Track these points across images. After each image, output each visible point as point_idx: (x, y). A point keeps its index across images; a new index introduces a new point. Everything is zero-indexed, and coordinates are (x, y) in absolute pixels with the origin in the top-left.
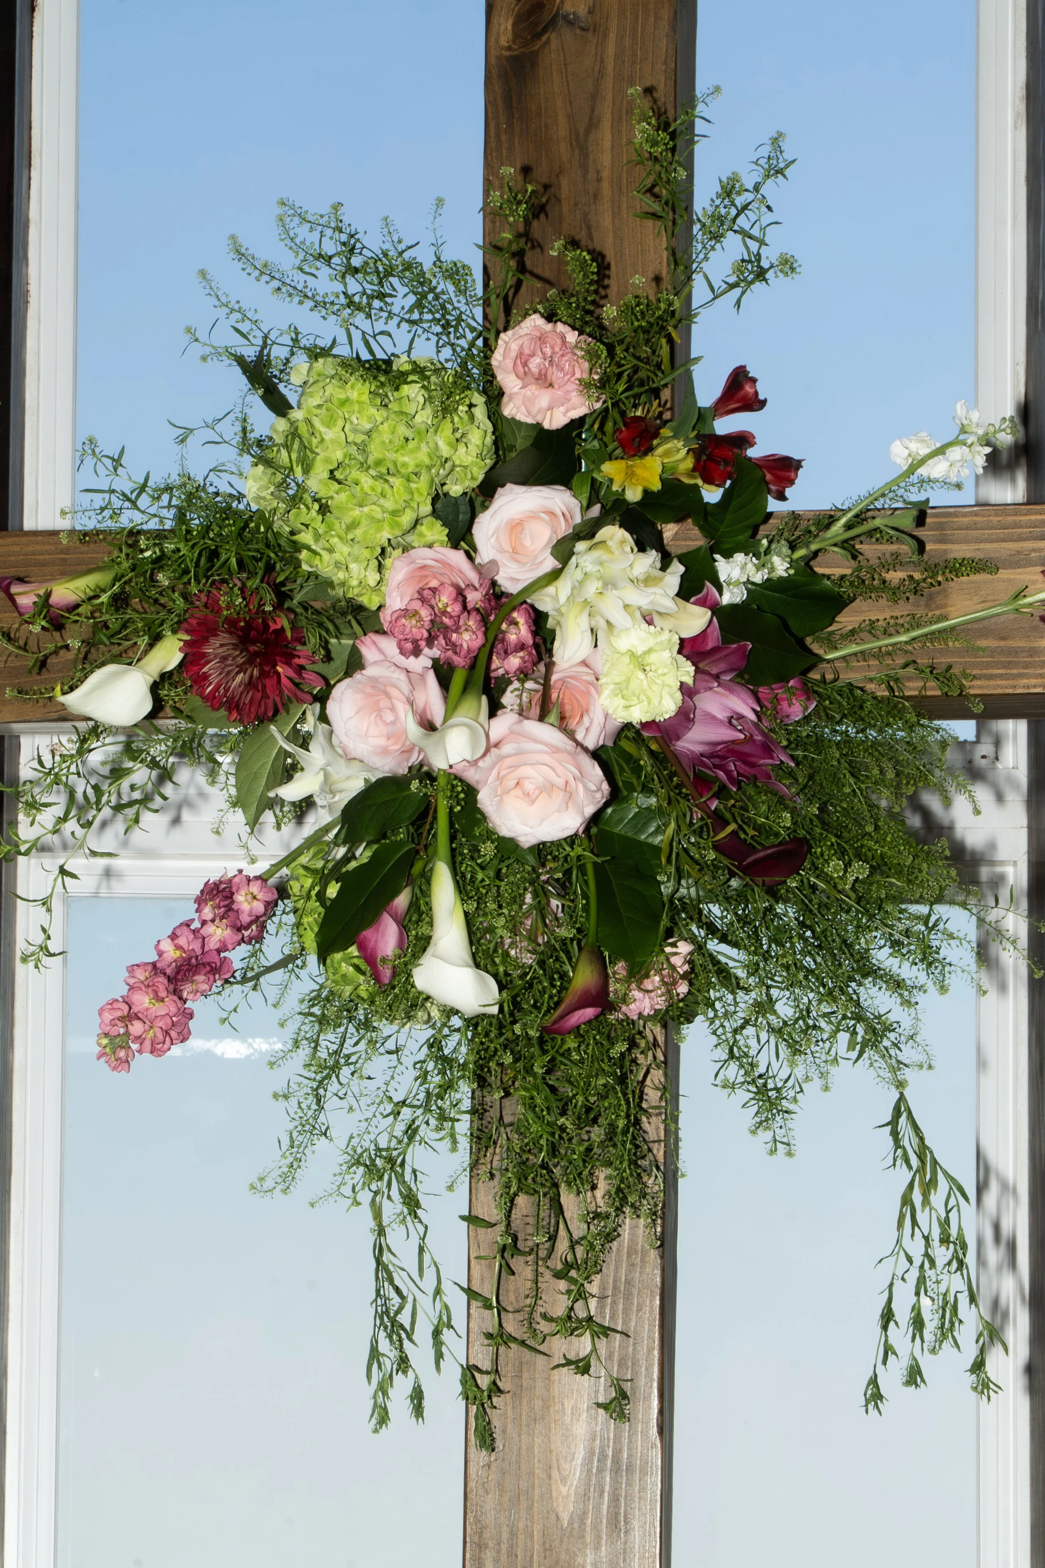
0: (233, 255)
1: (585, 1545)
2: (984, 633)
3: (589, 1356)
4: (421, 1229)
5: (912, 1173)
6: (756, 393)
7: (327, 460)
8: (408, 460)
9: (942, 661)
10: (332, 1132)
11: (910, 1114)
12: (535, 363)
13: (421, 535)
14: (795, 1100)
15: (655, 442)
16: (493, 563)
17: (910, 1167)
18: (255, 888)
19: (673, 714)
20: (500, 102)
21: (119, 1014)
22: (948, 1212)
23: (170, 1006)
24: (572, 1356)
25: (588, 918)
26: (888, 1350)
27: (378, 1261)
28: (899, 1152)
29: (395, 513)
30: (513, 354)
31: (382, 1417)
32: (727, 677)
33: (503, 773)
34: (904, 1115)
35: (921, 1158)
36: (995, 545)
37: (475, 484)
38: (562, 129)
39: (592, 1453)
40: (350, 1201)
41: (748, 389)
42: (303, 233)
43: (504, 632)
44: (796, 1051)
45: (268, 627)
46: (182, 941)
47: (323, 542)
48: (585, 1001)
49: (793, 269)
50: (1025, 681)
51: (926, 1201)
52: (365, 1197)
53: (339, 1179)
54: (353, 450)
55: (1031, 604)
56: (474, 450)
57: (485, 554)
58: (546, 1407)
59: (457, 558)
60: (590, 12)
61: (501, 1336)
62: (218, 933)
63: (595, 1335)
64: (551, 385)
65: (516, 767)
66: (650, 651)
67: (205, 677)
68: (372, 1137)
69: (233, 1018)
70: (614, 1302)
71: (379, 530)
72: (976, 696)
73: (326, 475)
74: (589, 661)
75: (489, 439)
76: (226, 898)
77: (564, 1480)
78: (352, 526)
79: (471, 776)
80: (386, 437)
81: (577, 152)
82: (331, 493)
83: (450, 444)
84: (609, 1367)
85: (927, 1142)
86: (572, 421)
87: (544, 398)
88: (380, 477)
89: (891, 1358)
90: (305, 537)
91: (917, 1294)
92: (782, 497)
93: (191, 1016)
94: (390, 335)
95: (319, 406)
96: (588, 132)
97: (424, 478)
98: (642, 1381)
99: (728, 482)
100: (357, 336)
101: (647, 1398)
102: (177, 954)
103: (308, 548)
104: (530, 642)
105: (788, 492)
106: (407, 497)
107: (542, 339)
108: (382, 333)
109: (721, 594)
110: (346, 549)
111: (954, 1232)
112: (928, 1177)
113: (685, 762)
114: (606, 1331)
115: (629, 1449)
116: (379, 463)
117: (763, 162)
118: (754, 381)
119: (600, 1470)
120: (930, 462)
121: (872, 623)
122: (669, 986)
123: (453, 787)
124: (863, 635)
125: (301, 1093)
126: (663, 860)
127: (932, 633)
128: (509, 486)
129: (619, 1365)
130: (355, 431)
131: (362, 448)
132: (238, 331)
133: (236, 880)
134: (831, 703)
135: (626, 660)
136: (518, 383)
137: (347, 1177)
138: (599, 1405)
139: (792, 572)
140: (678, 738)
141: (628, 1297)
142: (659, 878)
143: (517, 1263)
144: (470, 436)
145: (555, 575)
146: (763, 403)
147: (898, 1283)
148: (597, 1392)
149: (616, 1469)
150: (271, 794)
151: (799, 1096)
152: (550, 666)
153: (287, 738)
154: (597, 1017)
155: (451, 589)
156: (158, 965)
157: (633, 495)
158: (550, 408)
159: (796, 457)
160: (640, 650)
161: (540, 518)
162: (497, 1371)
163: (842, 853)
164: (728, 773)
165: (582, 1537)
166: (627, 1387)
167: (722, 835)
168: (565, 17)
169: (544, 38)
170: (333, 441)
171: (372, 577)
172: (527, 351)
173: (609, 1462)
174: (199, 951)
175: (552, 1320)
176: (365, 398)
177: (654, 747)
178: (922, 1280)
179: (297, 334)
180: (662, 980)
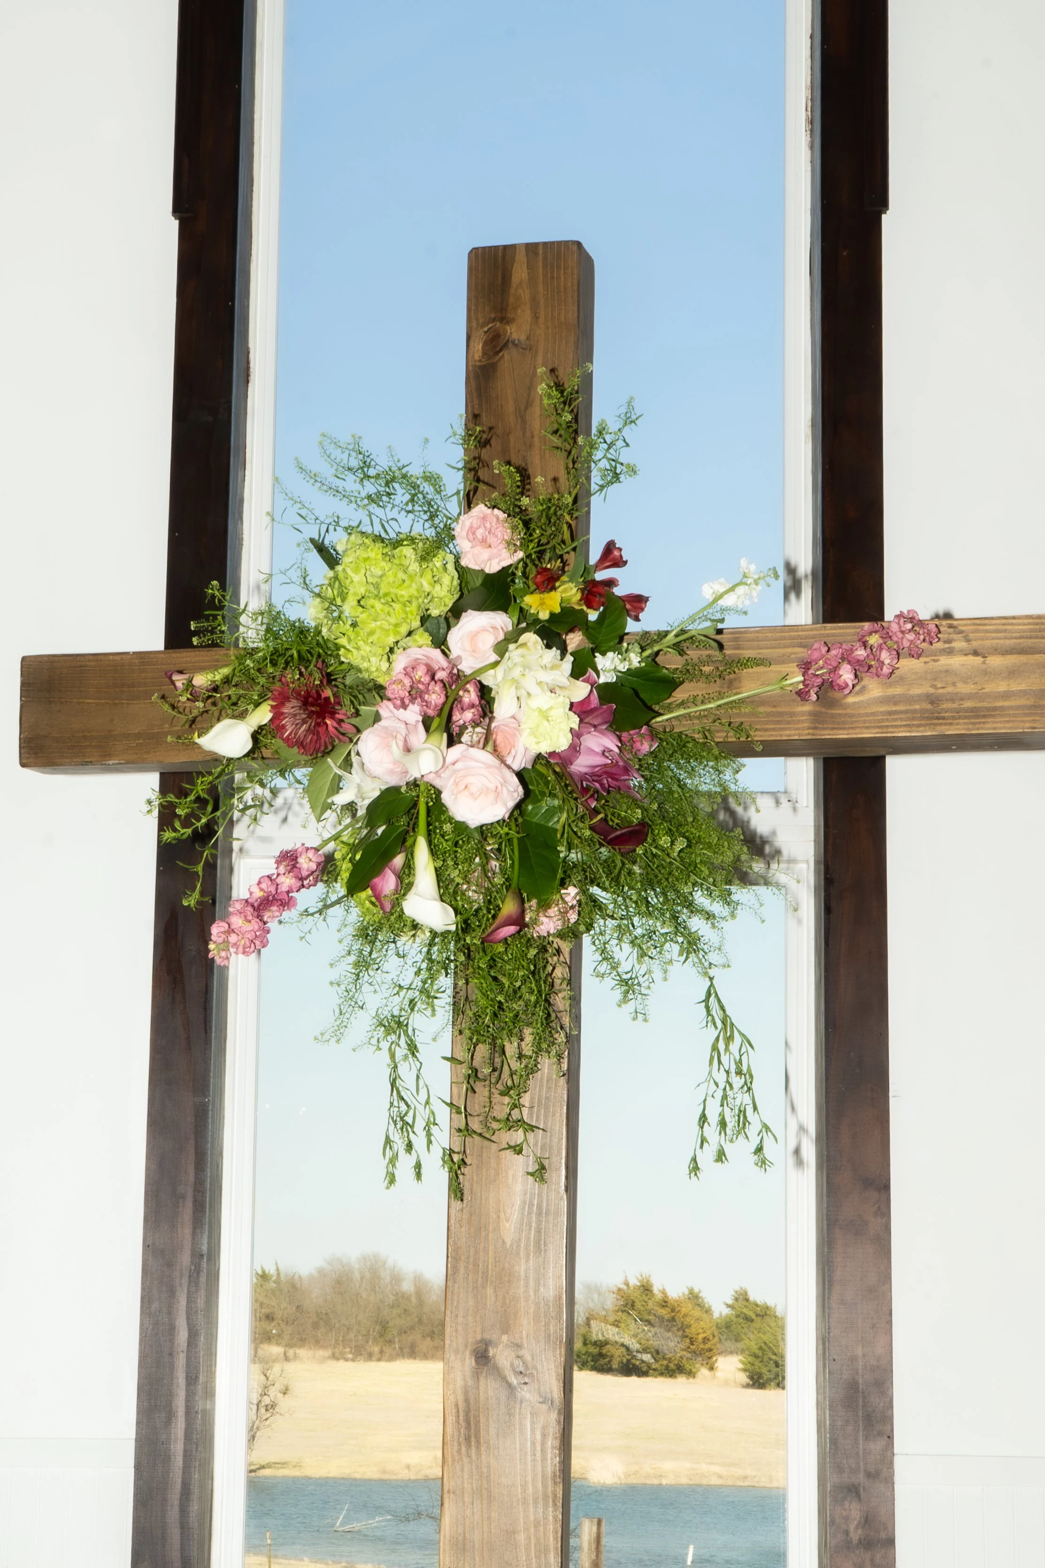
0: (297, 469)
1: (520, 1259)
2: (762, 703)
3: (522, 1143)
4: (418, 1065)
5: (718, 1031)
6: (621, 556)
7: (355, 594)
8: (404, 593)
9: (737, 720)
10: (367, 1006)
11: (716, 995)
12: (480, 533)
13: (415, 641)
14: (649, 988)
15: (557, 584)
16: (459, 657)
17: (716, 1028)
18: (311, 854)
19: (566, 747)
20: (475, 395)
21: (222, 929)
22: (741, 1056)
23: (255, 924)
24: (512, 1144)
25: (513, 871)
26: (703, 1140)
27: (393, 1084)
28: (710, 1018)
29: (396, 625)
30: (467, 528)
31: (392, 1179)
32: (604, 727)
33: (457, 780)
34: (713, 995)
35: (724, 1022)
36: (769, 651)
37: (448, 608)
38: (510, 408)
39: (524, 1202)
40: (375, 1047)
41: (616, 553)
42: (337, 454)
43: (461, 697)
44: (643, 954)
45: (320, 695)
46: (263, 886)
47: (353, 644)
48: (509, 922)
49: (635, 472)
50: (787, 732)
51: (727, 1049)
52: (385, 1045)
53: (370, 1034)
54: (371, 588)
55: (792, 684)
56: (446, 588)
57: (455, 652)
58: (497, 1174)
59: (436, 654)
60: (528, 338)
61: (468, 1130)
62: (287, 882)
63: (526, 1131)
64: (490, 546)
65: (465, 777)
66: (551, 708)
67: (284, 727)
68: (390, 1008)
69: (308, 936)
70: (538, 1110)
71: (388, 635)
72: (757, 741)
73: (355, 603)
74: (517, 717)
75: (456, 582)
76: (293, 860)
77: (507, 1220)
78: (371, 633)
79: (438, 783)
80: (391, 579)
81: (519, 420)
82: (358, 614)
83: (430, 584)
84: (535, 1150)
85: (728, 1013)
86: (503, 568)
87: (485, 554)
88: (387, 603)
89: (705, 1144)
90: (343, 641)
91: (722, 1105)
92: (637, 619)
93: (268, 932)
94: (396, 520)
95: (351, 562)
96: (526, 409)
97: (415, 604)
98: (554, 1159)
99: (602, 608)
100: (376, 521)
101: (559, 1169)
102: (262, 894)
103: (344, 647)
104: (477, 702)
105: (641, 616)
106: (404, 616)
107: (484, 518)
108: (392, 519)
109: (598, 677)
110: (368, 648)
111: (745, 1069)
112: (728, 1034)
113: (576, 779)
114: (532, 1128)
115: (547, 1200)
116: (386, 595)
117: (622, 416)
118: (620, 549)
119: (530, 1213)
120: (726, 596)
121: (695, 697)
122: (563, 914)
123: (429, 790)
124: (689, 704)
125: (346, 982)
126: (559, 836)
127: (731, 702)
128: (469, 611)
129: (541, 1149)
130: (373, 576)
131: (377, 586)
132: (300, 515)
133: (300, 850)
134: (667, 744)
135: (536, 713)
136: (470, 544)
137: (375, 1033)
138: (528, 1173)
139: (643, 664)
140: (571, 764)
141: (547, 1108)
142: (559, 848)
143: (478, 1086)
144: (443, 580)
145: (496, 664)
146: (625, 563)
147: (709, 1099)
148: (528, 1165)
149: (539, 1213)
150: (329, 801)
151: (652, 985)
152: (492, 719)
153: (340, 767)
154: (519, 932)
155: (424, 667)
156: (250, 901)
157: (544, 616)
158: (490, 559)
159: (646, 595)
160: (544, 708)
161: (488, 631)
162: (464, 1152)
163: (670, 833)
164: (602, 785)
165: (518, 1254)
166: (546, 1163)
167: (595, 821)
168: (513, 342)
169: (501, 354)
170: (358, 582)
171: (384, 665)
172: (475, 526)
173: (535, 1207)
174: (274, 892)
175: (498, 1121)
176: (380, 556)
177: (557, 769)
178: (725, 1097)
179: (338, 518)
180: (559, 910)
